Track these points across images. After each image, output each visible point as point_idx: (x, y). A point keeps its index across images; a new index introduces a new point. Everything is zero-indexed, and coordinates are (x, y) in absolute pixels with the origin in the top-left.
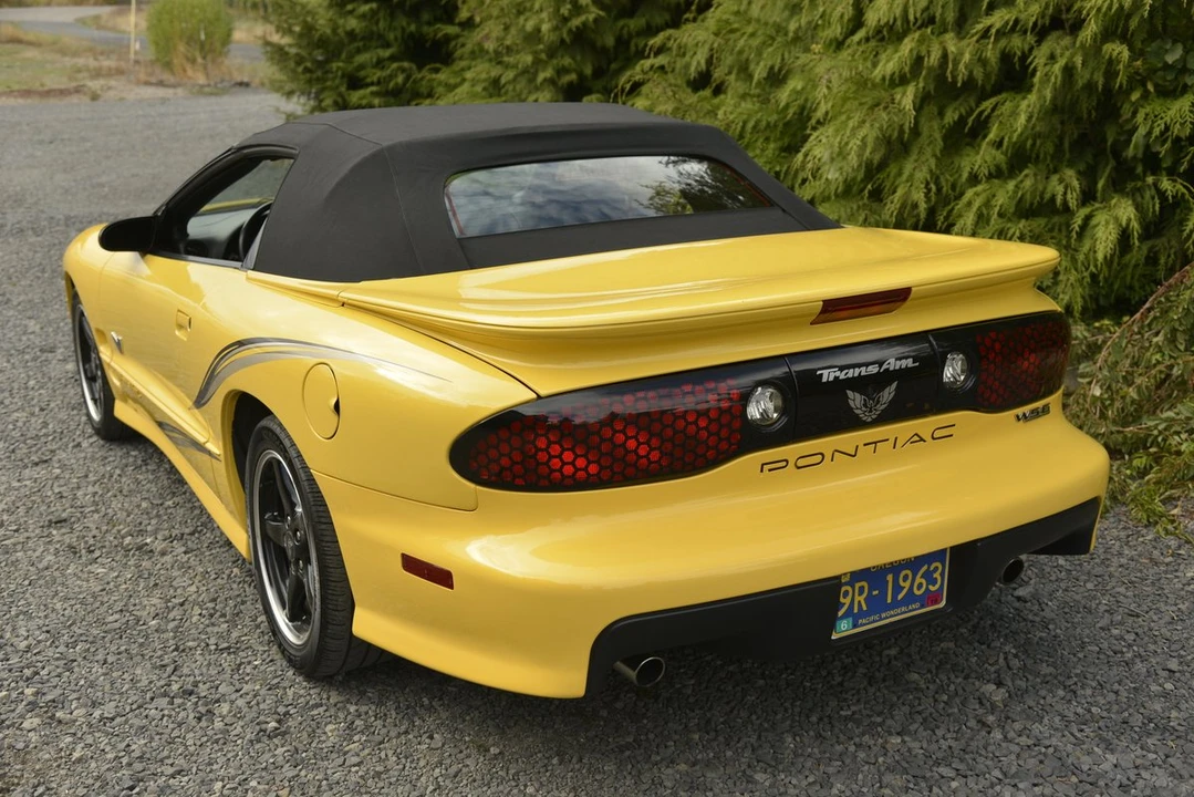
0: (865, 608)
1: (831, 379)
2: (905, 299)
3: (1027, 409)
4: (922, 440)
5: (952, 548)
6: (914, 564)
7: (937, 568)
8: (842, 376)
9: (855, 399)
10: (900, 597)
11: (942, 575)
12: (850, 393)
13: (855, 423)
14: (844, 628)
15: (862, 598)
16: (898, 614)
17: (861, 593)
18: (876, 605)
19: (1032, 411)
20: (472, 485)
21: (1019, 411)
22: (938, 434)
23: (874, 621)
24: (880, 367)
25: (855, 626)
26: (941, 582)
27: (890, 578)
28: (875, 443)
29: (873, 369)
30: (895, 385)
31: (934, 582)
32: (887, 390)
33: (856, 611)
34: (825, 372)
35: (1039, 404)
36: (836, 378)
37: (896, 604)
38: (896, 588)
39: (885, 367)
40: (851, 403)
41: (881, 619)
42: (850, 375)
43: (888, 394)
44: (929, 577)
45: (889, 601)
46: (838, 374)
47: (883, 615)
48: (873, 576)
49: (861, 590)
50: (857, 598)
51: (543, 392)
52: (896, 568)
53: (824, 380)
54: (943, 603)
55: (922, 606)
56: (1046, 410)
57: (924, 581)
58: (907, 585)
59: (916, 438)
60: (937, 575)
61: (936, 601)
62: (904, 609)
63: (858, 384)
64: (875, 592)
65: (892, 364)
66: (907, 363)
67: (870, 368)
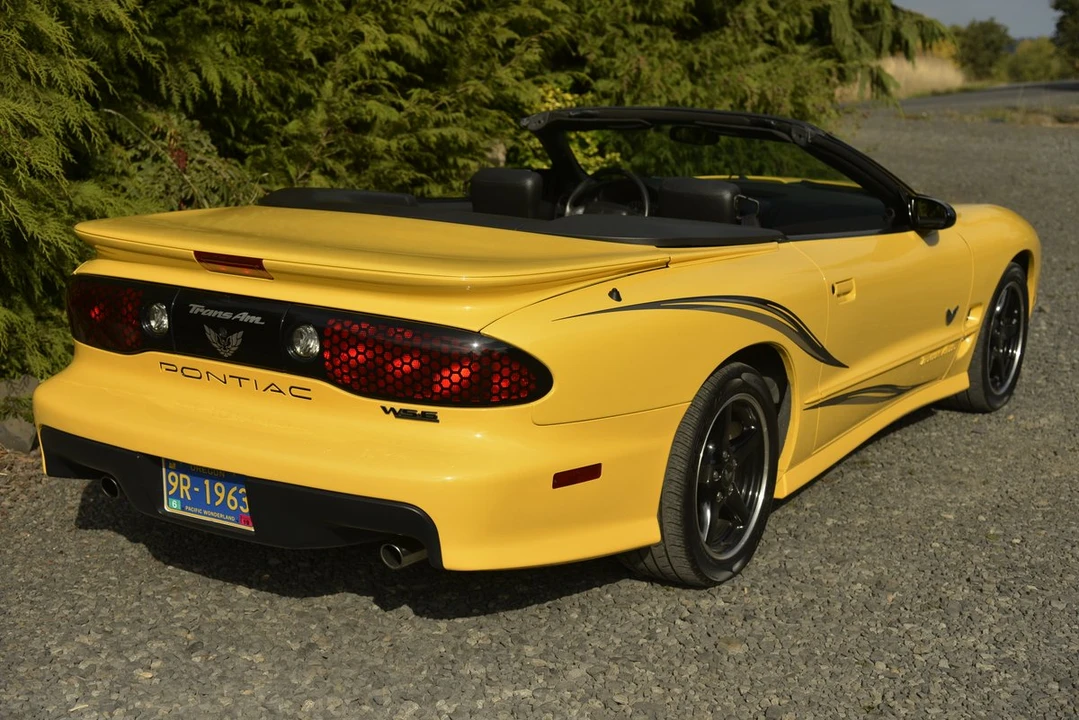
0: (189, 498)
1: (196, 312)
3: (398, 406)
4: (280, 391)
6: (230, 478)
7: (244, 494)
8: (204, 313)
9: (211, 335)
10: (217, 503)
12: (206, 328)
14: (175, 507)
15: (187, 489)
16: (217, 518)
17: (185, 484)
18: (197, 500)
21: (389, 405)
22: (296, 392)
23: (197, 513)
24: (233, 316)
25: (183, 509)
27: (208, 482)
28: (240, 378)
29: (227, 315)
30: (241, 333)
31: (244, 505)
32: (234, 336)
33: (182, 496)
34: (195, 306)
36: (199, 313)
37: (212, 507)
39: (237, 317)
40: (208, 336)
41: (203, 514)
42: (209, 314)
43: (236, 339)
44: (240, 499)
45: (208, 502)
46: (201, 310)
47: (205, 512)
49: (185, 480)
50: (182, 488)
52: (210, 476)
53: (191, 312)
55: (237, 522)
57: (234, 500)
58: (221, 496)
59: (273, 388)
60: (246, 500)
61: (248, 524)
62: (222, 516)
63: (216, 324)
64: (197, 489)
65: (244, 317)
66: (257, 320)
67: (225, 314)
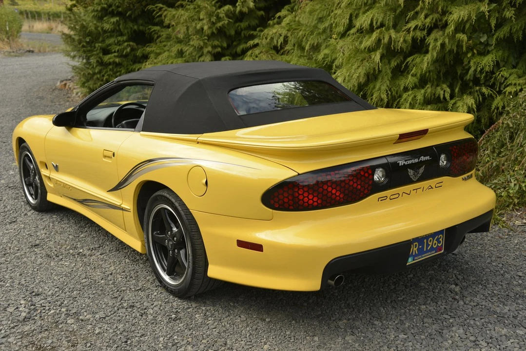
0: (417, 253)
1: (402, 164)
2: (426, 133)
3: (465, 176)
4: (432, 188)
5: (446, 229)
6: (433, 235)
7: (441, 237)
8: (406, 164)
9: (411, 172)
10: (429, 248)
11: (443, 239)
12: (409, 170)
13: (410, 182)
14: (410, 261)
15: (416, 249)
16: (428, 255)
17: (416, 247)
18: (421, 252)
19: (468, 176)
20: (271, 210)
21: (464, 176)
22: (437, 186)
23: (420, 258)
24: (419, 160)
25: (414, 260)
26: (442, 242)
27: (425, 241)
28: (417, 189)
30: (424, 166)
31: (439, 242)
32: (421, 169)
33: (414, 254)
34: (400, 162)
35: (469, 174)
36: (404, 164)
37: (427, 251)
38: (428, 245)
39: (420, 159)
40: (409, 173)
42: (409, 163)
43: (421, 170)
44: (438, 240)
45: (425, 250)
46: (405, 162)
47: (423, 256)
48: (420, 240)
49: (416, 245)
50: (414, 249)
51: (300, 172)
52: (427, 237)
53: (400, 165)
54: (443, 251)
55: (436, 252)
56: (471, 176)
57: (436, 242)
58: (431, 244)
59: (430, 187)
60: (441, 240)
61: (441, 250)
62: (430, 253)
63: (412, 166)
64: (420, 247)
65: (423, 158)
66: (428, 158)
67: (415, 160)
